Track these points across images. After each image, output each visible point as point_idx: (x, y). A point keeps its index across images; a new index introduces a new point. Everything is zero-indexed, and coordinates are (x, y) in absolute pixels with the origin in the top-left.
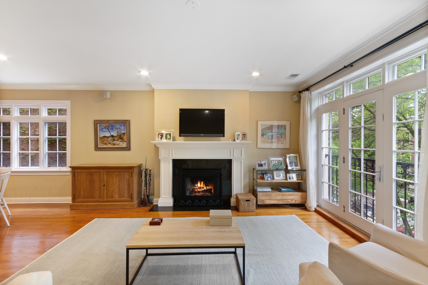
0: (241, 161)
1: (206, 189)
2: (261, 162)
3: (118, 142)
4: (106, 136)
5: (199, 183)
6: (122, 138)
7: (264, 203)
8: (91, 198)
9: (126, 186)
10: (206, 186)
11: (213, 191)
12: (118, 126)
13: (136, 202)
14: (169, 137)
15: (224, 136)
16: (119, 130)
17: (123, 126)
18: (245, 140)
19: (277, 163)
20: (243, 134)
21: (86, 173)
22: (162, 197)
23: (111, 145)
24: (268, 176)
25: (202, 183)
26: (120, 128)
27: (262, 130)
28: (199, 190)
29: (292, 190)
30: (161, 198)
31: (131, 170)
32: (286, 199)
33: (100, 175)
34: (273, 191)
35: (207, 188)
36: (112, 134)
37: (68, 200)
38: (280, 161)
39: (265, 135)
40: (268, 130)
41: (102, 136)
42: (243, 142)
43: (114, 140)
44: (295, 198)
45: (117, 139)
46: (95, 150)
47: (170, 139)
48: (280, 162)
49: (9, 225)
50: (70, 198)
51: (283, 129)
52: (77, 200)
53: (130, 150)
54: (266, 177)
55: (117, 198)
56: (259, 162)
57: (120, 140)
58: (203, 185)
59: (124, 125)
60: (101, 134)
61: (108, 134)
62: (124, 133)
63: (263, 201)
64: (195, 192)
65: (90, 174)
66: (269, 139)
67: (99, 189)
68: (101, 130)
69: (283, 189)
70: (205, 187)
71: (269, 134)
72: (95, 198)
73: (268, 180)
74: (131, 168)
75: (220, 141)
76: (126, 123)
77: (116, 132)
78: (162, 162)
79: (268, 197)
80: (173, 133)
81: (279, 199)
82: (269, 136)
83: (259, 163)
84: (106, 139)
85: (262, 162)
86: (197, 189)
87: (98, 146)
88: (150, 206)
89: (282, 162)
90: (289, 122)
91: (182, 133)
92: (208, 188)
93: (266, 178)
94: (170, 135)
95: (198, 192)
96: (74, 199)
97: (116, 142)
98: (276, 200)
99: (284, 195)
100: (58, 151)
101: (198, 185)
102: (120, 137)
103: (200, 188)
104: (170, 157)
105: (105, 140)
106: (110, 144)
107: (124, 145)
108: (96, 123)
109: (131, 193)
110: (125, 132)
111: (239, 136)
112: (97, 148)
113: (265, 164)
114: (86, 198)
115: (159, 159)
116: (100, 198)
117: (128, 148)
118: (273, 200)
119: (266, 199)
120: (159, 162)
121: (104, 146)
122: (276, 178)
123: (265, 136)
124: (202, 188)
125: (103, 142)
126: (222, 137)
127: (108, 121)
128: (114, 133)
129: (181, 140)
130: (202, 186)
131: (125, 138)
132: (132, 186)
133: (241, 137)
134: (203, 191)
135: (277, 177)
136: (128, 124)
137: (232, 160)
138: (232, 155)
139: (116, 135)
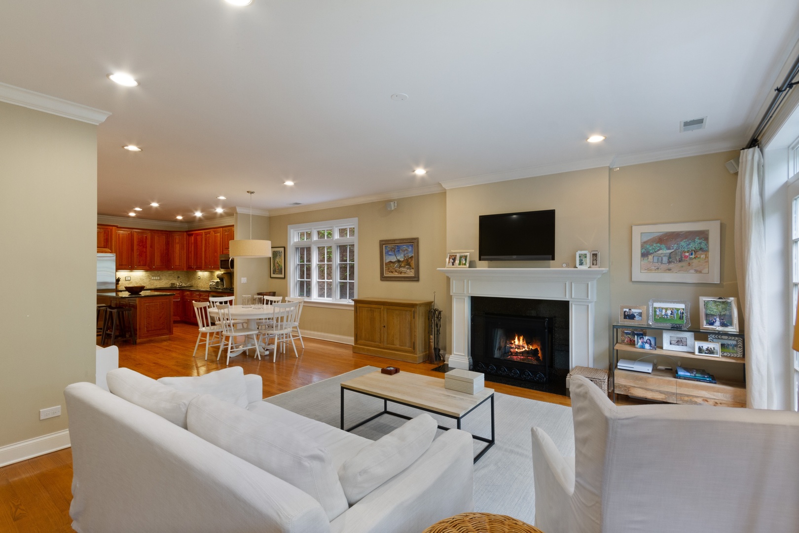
0: (588, 306)
1: (527, 350)
2: (630, 309)
3: (405, 269)
4: (392, 261)
5: (516, 338)
6: (409, 264)
7: (631, 393)
8: (372, 341)
9: (408, 331)
10: (528, 343)
11: (540, 355)
12: (405, 247)
13: (419, 354)
14: (464, 262)
15: (553, 259)
16: (406, 252)
17: (410, 247)
18: (596, 265)
19: (669, 314)
20: (593, 254)
21: (367, 309)
22: (455, 353)
23: (397, 273)
24: (645, 341)
25: (521, 338)
26: (407, 250)
27: (643, 245)
28: (517, 350)
29: (707, 378)
30: (453, 355)
31: (413, 309)
32: (688, 396)
33: (380, 313)
34: (655, 373)
35: (529, 348)
36: (398, 258)
37: (350, 340)
38: (678, 310)
39: (651, 253)
40: (658, 244)
41: (388, 261)
42: (595, 268)
43: (400, 267)
44: (715, 397)
46: (381, 280)
47: (465, 264)
48: (677, 314)
49: (297, 356)
50: (353, 339)
51: (699, 239)
52: (359, 342)
53: (418, 280)
54: (640, 341)
55: (398, 346)
56: (627, 310)
57: (407, 266)
58: (523, 341)
59: (412, 246)
60: (388, 259)
61: (394, 259)
62: (412, 257)
63: (628, 388)
64: (512, 354)
65: (371, 310)
66: (662, 263)
67: (379, 331)
68: (387, 253)
69: (681, 373)
70: (526, 347)
71: (661, 252)
72: (375, 342)
73: (642, 347)
74: (413, 306)
76: (414, 242)
77: (402, 255)
78: (455, 299)
79: (640, 382)
80: (470, 255)
81: (668, 392)
82: (662, 255)
83: (625, 311)
84: (392, 264)
85: (633, 311)
86: (513, 347)
87: (383, 275)
88: (438, 364)
89: (683, 313)
90: (718, 223)
91: (483, 255)
92: (531, 347)
93: (640, 343)
94: (466, 257)
95: (515, 353)
96: (356, 341)
97: (403, 269)
98: (661, 392)
99: (681, 385)
100: (348, 281)
101: (515, 342)
102: (407, 263)
103: (519, 347)
104: (465, 293)
105: (391, 267)
106: (396, 271)
107: (411, 273)
108: (383, 243)
109: (413, 341)
110: (413, 255)
111: (586, 257)
112: (383, 278)
113: (640, 314)
114: (367, 341)
115: (451, 294)
116: (380, 343)
117: (416, 278)
118: (652, 390)
119: (635, 387)
120: (450, 299)
122: (666, 345)
123: (650, 257)
124: (521, 348)
126: (549, 259)
127: (394, 240)
128: (401, 258)
129: (483, 267)
130: (521, 343)
131: (413, 263)
132: (415, 331)
133: (588, 260)
134: (522, 353)
135: (671, 344)
136: (416, 244)
137: (570, 303)
138: (568, 294)
139: (402, 260)
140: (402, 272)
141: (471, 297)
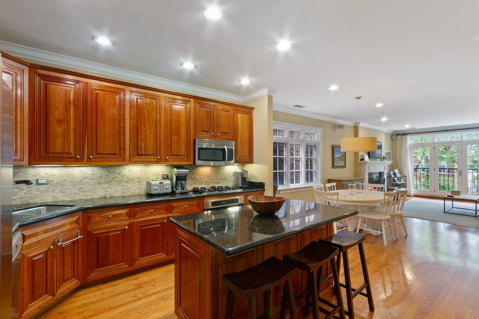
4: (337, 157)
23: (338, 164)
45: (341, 160)
46: (332, 168)
53: (345, 167)
62: (344, 155)
77: (340, 154)
84: (337, 159)
100: (310, 169)
107: (343, 164)
108: (334, 147)
121: (336, 165)
125: (335, 162)
127: (338, 146)
131: (344, 158)
137: (383, 172)
138: (385, 170)
139: (340, 157)
140: (340, 163)
141: (369, 173)
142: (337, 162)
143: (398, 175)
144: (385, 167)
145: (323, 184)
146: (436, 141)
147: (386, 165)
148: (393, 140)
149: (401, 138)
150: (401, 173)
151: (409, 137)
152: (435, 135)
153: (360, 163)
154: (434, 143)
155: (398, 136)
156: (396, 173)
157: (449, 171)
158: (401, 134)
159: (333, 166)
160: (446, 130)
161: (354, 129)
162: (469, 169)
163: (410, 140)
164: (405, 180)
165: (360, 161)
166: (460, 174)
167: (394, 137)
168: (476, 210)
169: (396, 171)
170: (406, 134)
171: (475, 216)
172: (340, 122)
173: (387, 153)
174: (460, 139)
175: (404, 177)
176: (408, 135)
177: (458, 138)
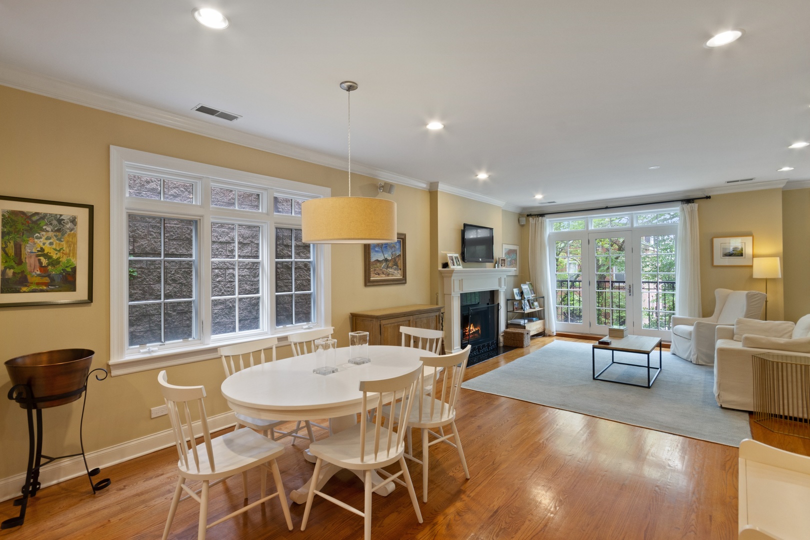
1: (474, 331)
3: (392, 270)
4: (380, 259)
6: (396, 264)
11: (480, 332)
14: (458, 263)
16: (393, 249)
17: (398, 244)
23: (384, 276)
26: (394, 246)
31: (438, 314)
36: (386, 256)
41: (374, 258)
43: (388, 267)
45: (391, 266)
46: (365, 285)
47: (459, 265)
57: (395, 267)
59: (400, 243)
61: (381, 258)
62: (399, 255)
68: (374, 248)
70: (474, 329)
74: (439, 309)
75: (486, 267)
76: (402, 238)
77: (390, 253)
84: (378, 264)
87: (368, 278)
94: (458, 259)
97: (390, 270)
100: (295, 291)
102: (395, 262)
105: (378, 267)
106: (383, 273)
107: (398, 275)
110: (400, 253)
117: (403, 281)
121: (376, 277)
124: (471, 331)
125: (375, 270)
128: (389, 256)
131: (400, 263)
134: (472, 334)
136: (404, 240)
137: (497, 291)
138: (500, 285)
139: (390, 258)
140: (389, 274)
141: (461, 294)
142: (380, 272)
143: (529, 295)
144: (500, 280)
145: (332, 326)
146: (592, 227)
147: (504, 277)
148: (522, 226)
149: (534, 222)
150: (534, 290)
151: (547, 220)
152: (590, 217)
153: (440, 272)
154: (590, 233)
155: (531, 219)
156: (525, 291)
157: (612, 285)
158: (535, 215)
159: (368, 282)
160: (607, 208)
161: (429, 197)
162: (643, 282)
163: (550, 226)
164: (542, 305)
165: (440, 268)
166: (630, 292)
167: (523, 220)
168: (649, 367)
169: (525, 287)
170: (542, 215)
171: (647, 386)
172: (385, 177)
173: (510, 252)
174: (629, 226)
175: (540, 298)
176: (546, 216)
177: (626, 224)
